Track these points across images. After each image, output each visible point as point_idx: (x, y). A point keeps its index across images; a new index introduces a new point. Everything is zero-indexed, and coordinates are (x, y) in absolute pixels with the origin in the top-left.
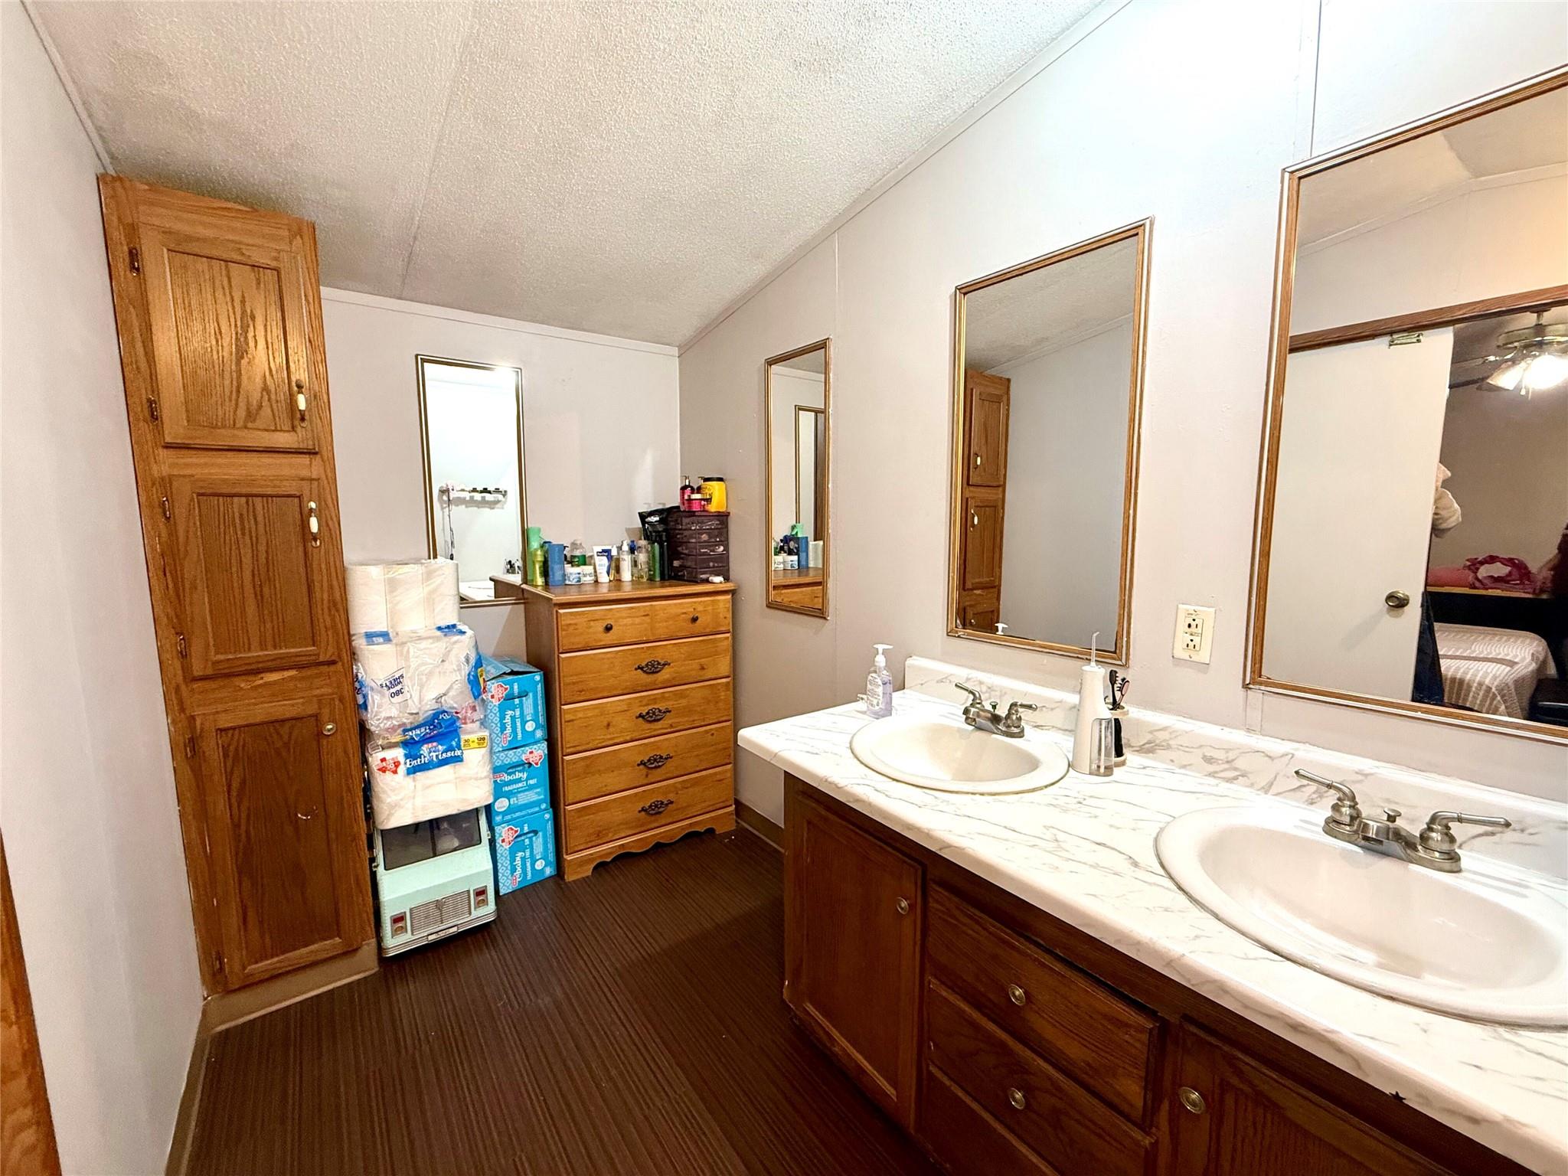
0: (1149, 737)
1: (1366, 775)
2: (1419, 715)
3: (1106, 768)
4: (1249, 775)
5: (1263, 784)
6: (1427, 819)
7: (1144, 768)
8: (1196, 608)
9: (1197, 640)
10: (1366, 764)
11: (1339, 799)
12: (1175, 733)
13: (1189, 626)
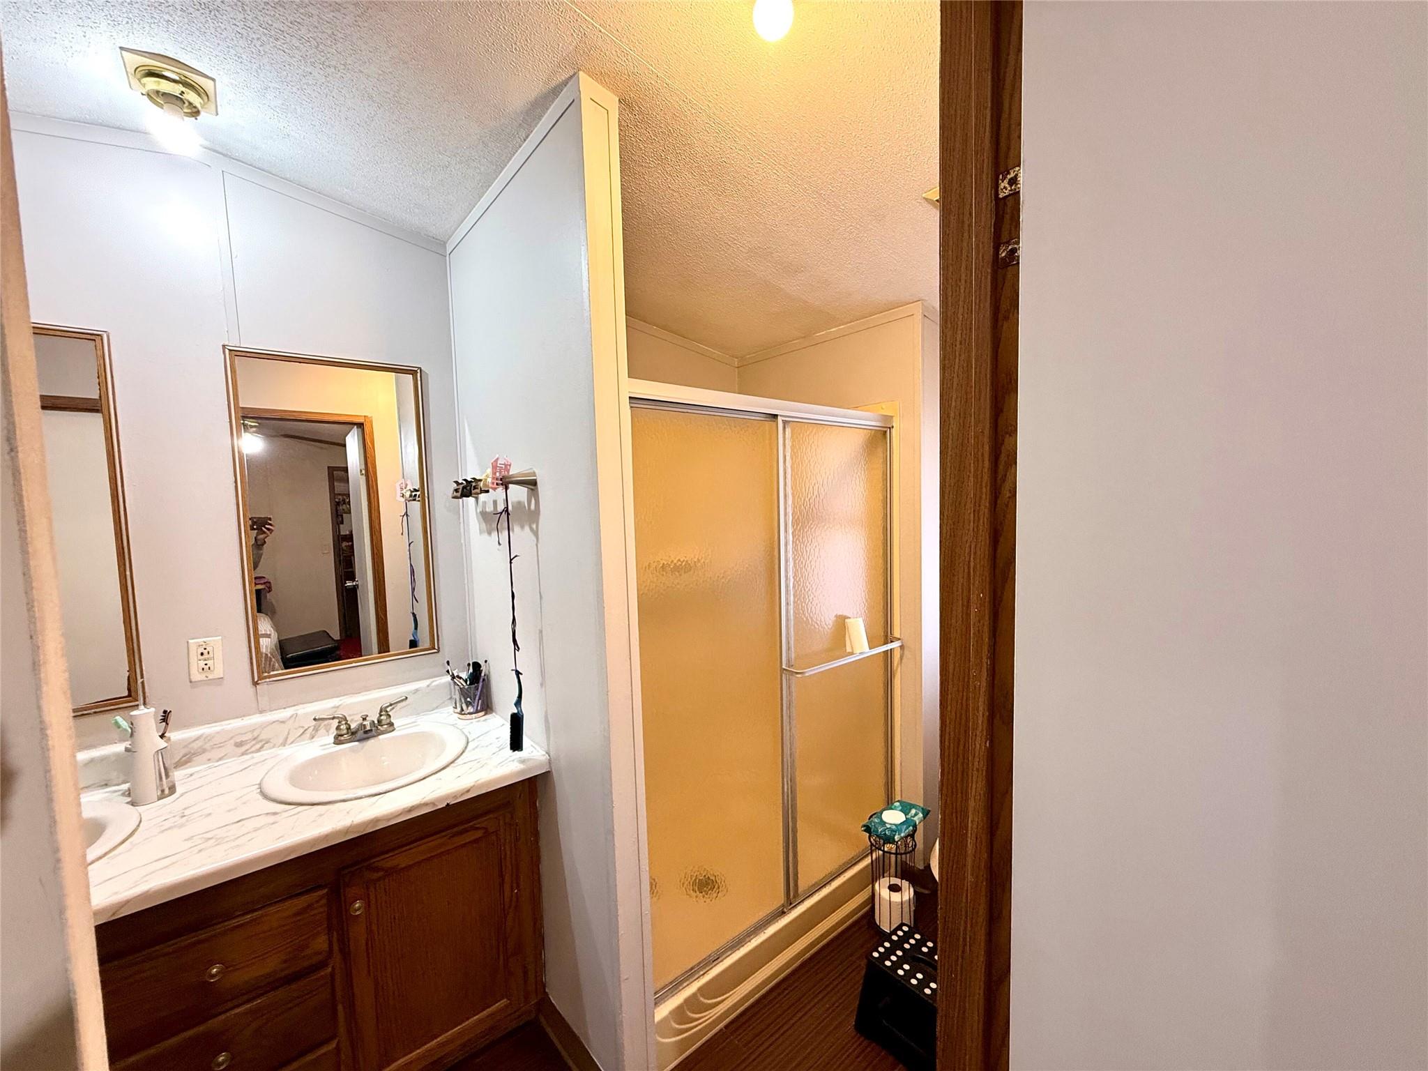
0: (183, 751)
1: (338, 707)
2: (354, 665)
3: (169, 789)
4: (271, 741)
5: (281, 741)
6: (379, 712)
7: (191, 775)
8: (205, 639)
9: (210, 663)
10: (335, 702)
11: (339, 722)
12: (208, 738)
13: (202, 654)
